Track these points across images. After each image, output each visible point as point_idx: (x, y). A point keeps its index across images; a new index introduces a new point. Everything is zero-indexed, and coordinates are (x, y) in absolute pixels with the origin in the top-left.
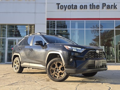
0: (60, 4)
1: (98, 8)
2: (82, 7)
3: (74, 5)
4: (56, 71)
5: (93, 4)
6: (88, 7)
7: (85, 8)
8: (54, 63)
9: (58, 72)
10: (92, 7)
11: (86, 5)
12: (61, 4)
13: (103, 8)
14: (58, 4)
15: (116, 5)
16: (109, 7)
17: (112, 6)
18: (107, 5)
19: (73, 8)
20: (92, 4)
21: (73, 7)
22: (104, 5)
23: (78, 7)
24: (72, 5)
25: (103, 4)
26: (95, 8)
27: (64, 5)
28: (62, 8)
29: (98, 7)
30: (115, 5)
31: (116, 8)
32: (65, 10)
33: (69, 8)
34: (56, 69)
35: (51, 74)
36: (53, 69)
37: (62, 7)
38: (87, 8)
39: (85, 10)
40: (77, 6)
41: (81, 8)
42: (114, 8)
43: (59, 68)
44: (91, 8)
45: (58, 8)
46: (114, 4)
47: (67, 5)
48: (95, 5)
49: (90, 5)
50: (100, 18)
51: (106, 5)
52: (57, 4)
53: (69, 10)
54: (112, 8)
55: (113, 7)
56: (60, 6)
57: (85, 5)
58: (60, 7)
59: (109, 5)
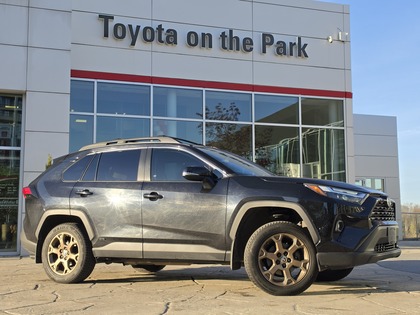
0: (112, 18)
1: (248, 47)
2: (193, 40)
3: (166, 27)
4: (278, 262)
5: (231, 32)
6: (216, 42)
7: (203, 46)
8: (273, 238)
9: (284, 266)
10: (227, 45)
11: (210, 35)
12: (116, 21)
13: (264, 52)
14: (106, 18)
15: (306, 45)
16: (281, 49)
17: (292, 45)
18: (278, 43)
19: (161, 41)
20: (227, 34)
21: (164, 37)
22: (267, 40)
23: (181, 38)
24: (160, 28)
25: (264, 35)
26: (238, 49)
27: (130, 26)
28: (120, 34)
29: (247, 45)
30: (302, 44)
31: (306, 56)
32: (133, 44)
33: (149, 37)
34: (279, 255)
35: (263, 273)
36: (269, 255)
37: (120, 32)
38: (211, 46)
39: (205, 51)
40: (175, 32)
41: (193, 42)
42: (300, 55)
43: (286, 254)
44: (224, 47)
45: (106, 35)
46: (299, 39)
47: (138, 27)
48: (237, 38)
49: (223, 35)
50: (255, 84)
51: (275, 42)
52: (100, 16)
53: (148, 46)
54: (291, 54)
55: (295, 51)
56: (111, 24)
57: (203, 34)
58: (113, 29)
59: (284, 43)
